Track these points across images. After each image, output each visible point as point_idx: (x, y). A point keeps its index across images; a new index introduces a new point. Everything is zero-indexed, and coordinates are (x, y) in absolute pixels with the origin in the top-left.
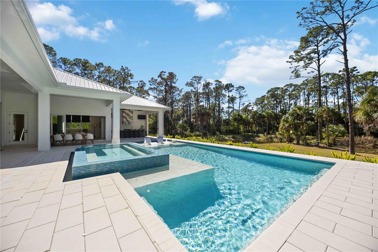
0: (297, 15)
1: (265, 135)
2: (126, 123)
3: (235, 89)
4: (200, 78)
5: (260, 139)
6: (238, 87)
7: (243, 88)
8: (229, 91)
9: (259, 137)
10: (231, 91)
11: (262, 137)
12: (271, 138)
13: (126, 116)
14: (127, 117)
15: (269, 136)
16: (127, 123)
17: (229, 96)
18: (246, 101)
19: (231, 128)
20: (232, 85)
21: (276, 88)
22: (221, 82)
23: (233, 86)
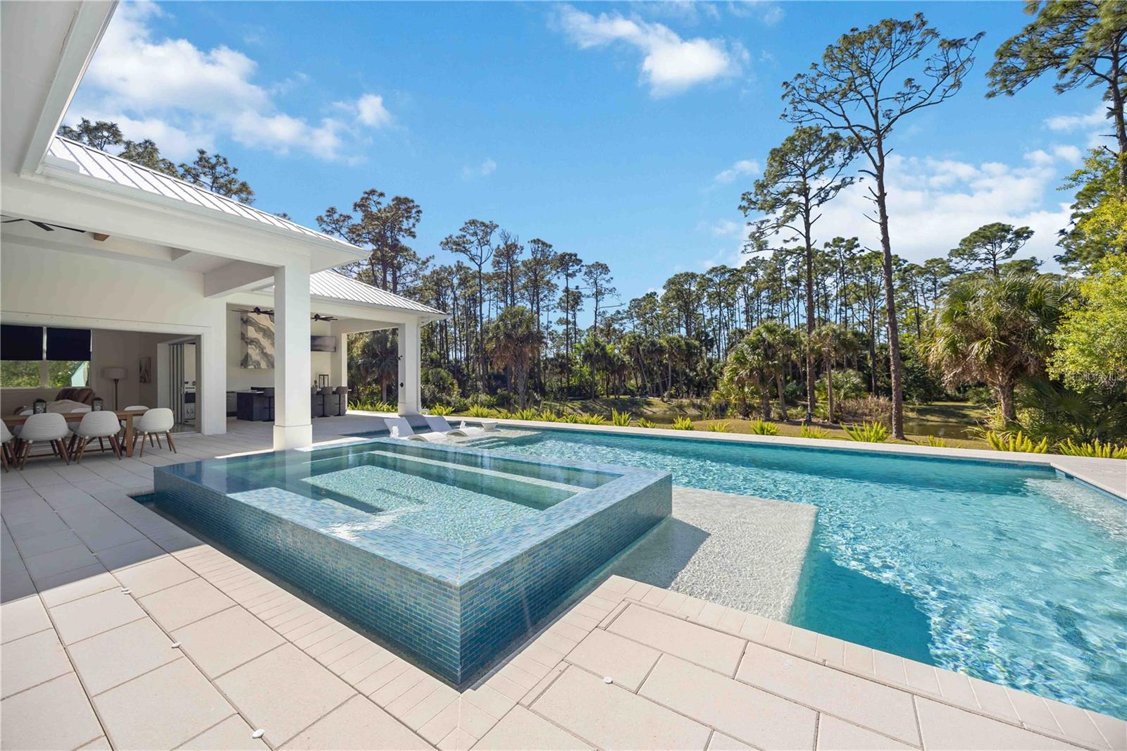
0: (784, 91)
1: (665, 399)
2: (259, 364)
3: (584, 269)
4: (489, 228)
5: (654, 410)
6: (591, 264)
7: (605, 269)
8: (568, 275)
9: (649, 404)
10: (573, 275)
11: (658, 406)
12: (681, 407)
13: (259, 336)
14: (265, 342)
15: (675, 402)
16: (263, 365)
17: (567, 288)
18: (610, 305)
19: (574, 382)
20: (578, 258)
21: (687, 274)
22: (550, 246)
23: (581, 261)
